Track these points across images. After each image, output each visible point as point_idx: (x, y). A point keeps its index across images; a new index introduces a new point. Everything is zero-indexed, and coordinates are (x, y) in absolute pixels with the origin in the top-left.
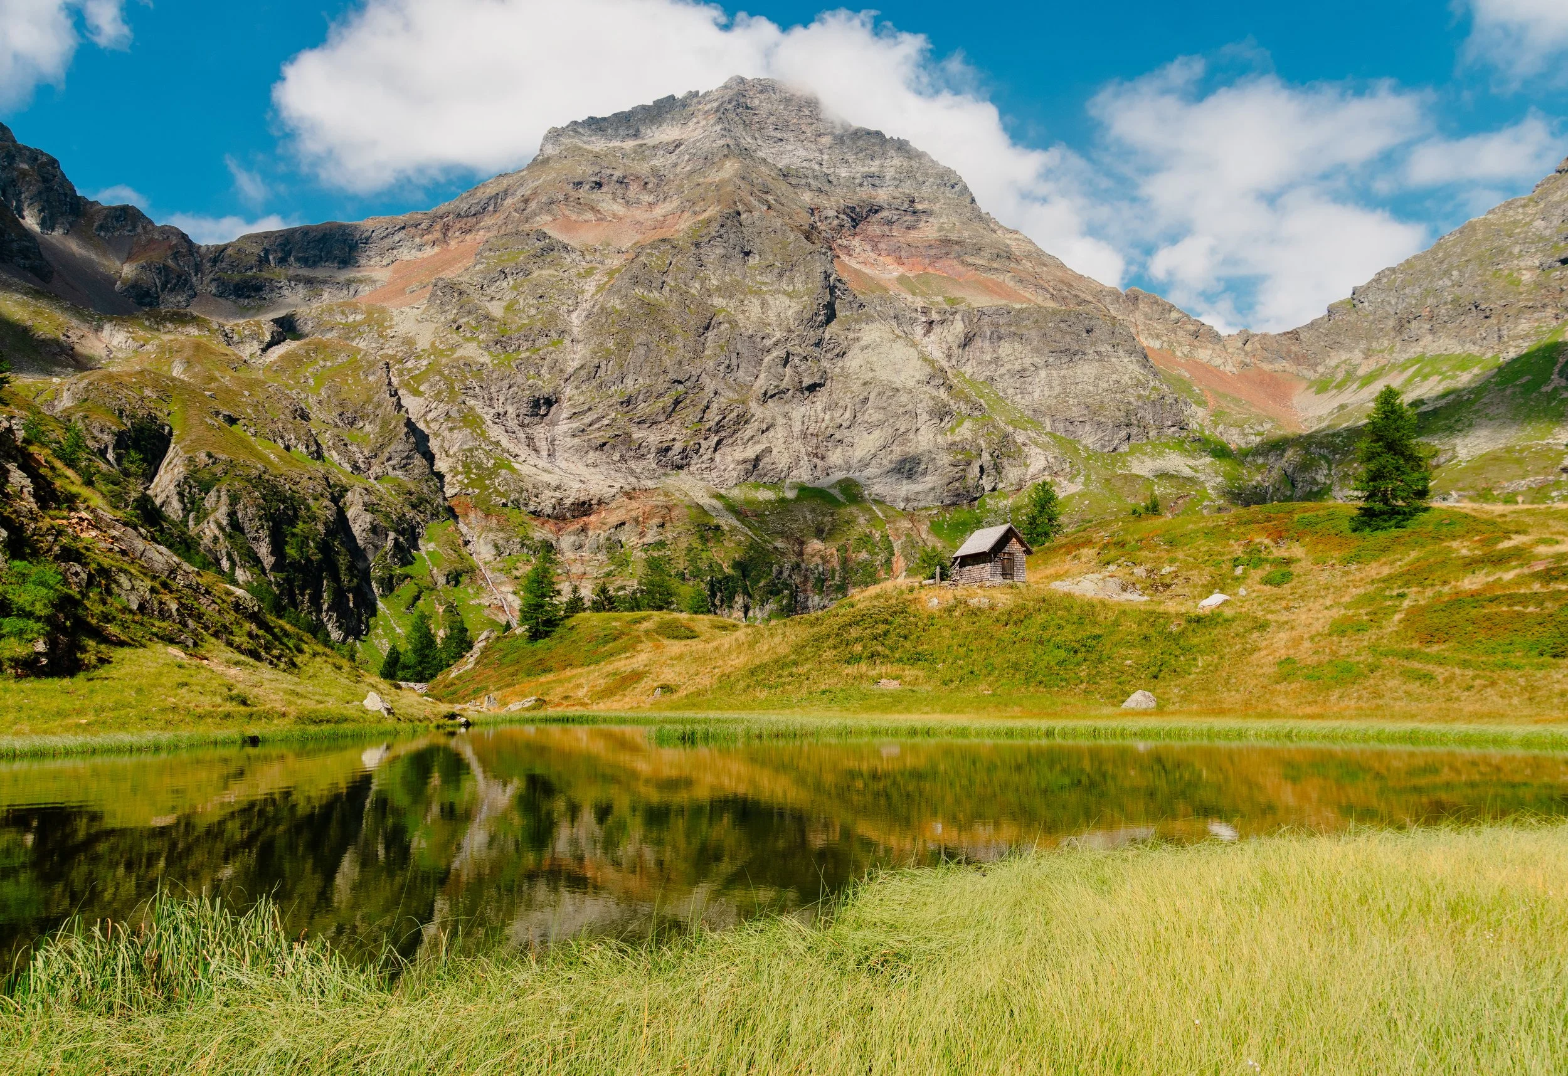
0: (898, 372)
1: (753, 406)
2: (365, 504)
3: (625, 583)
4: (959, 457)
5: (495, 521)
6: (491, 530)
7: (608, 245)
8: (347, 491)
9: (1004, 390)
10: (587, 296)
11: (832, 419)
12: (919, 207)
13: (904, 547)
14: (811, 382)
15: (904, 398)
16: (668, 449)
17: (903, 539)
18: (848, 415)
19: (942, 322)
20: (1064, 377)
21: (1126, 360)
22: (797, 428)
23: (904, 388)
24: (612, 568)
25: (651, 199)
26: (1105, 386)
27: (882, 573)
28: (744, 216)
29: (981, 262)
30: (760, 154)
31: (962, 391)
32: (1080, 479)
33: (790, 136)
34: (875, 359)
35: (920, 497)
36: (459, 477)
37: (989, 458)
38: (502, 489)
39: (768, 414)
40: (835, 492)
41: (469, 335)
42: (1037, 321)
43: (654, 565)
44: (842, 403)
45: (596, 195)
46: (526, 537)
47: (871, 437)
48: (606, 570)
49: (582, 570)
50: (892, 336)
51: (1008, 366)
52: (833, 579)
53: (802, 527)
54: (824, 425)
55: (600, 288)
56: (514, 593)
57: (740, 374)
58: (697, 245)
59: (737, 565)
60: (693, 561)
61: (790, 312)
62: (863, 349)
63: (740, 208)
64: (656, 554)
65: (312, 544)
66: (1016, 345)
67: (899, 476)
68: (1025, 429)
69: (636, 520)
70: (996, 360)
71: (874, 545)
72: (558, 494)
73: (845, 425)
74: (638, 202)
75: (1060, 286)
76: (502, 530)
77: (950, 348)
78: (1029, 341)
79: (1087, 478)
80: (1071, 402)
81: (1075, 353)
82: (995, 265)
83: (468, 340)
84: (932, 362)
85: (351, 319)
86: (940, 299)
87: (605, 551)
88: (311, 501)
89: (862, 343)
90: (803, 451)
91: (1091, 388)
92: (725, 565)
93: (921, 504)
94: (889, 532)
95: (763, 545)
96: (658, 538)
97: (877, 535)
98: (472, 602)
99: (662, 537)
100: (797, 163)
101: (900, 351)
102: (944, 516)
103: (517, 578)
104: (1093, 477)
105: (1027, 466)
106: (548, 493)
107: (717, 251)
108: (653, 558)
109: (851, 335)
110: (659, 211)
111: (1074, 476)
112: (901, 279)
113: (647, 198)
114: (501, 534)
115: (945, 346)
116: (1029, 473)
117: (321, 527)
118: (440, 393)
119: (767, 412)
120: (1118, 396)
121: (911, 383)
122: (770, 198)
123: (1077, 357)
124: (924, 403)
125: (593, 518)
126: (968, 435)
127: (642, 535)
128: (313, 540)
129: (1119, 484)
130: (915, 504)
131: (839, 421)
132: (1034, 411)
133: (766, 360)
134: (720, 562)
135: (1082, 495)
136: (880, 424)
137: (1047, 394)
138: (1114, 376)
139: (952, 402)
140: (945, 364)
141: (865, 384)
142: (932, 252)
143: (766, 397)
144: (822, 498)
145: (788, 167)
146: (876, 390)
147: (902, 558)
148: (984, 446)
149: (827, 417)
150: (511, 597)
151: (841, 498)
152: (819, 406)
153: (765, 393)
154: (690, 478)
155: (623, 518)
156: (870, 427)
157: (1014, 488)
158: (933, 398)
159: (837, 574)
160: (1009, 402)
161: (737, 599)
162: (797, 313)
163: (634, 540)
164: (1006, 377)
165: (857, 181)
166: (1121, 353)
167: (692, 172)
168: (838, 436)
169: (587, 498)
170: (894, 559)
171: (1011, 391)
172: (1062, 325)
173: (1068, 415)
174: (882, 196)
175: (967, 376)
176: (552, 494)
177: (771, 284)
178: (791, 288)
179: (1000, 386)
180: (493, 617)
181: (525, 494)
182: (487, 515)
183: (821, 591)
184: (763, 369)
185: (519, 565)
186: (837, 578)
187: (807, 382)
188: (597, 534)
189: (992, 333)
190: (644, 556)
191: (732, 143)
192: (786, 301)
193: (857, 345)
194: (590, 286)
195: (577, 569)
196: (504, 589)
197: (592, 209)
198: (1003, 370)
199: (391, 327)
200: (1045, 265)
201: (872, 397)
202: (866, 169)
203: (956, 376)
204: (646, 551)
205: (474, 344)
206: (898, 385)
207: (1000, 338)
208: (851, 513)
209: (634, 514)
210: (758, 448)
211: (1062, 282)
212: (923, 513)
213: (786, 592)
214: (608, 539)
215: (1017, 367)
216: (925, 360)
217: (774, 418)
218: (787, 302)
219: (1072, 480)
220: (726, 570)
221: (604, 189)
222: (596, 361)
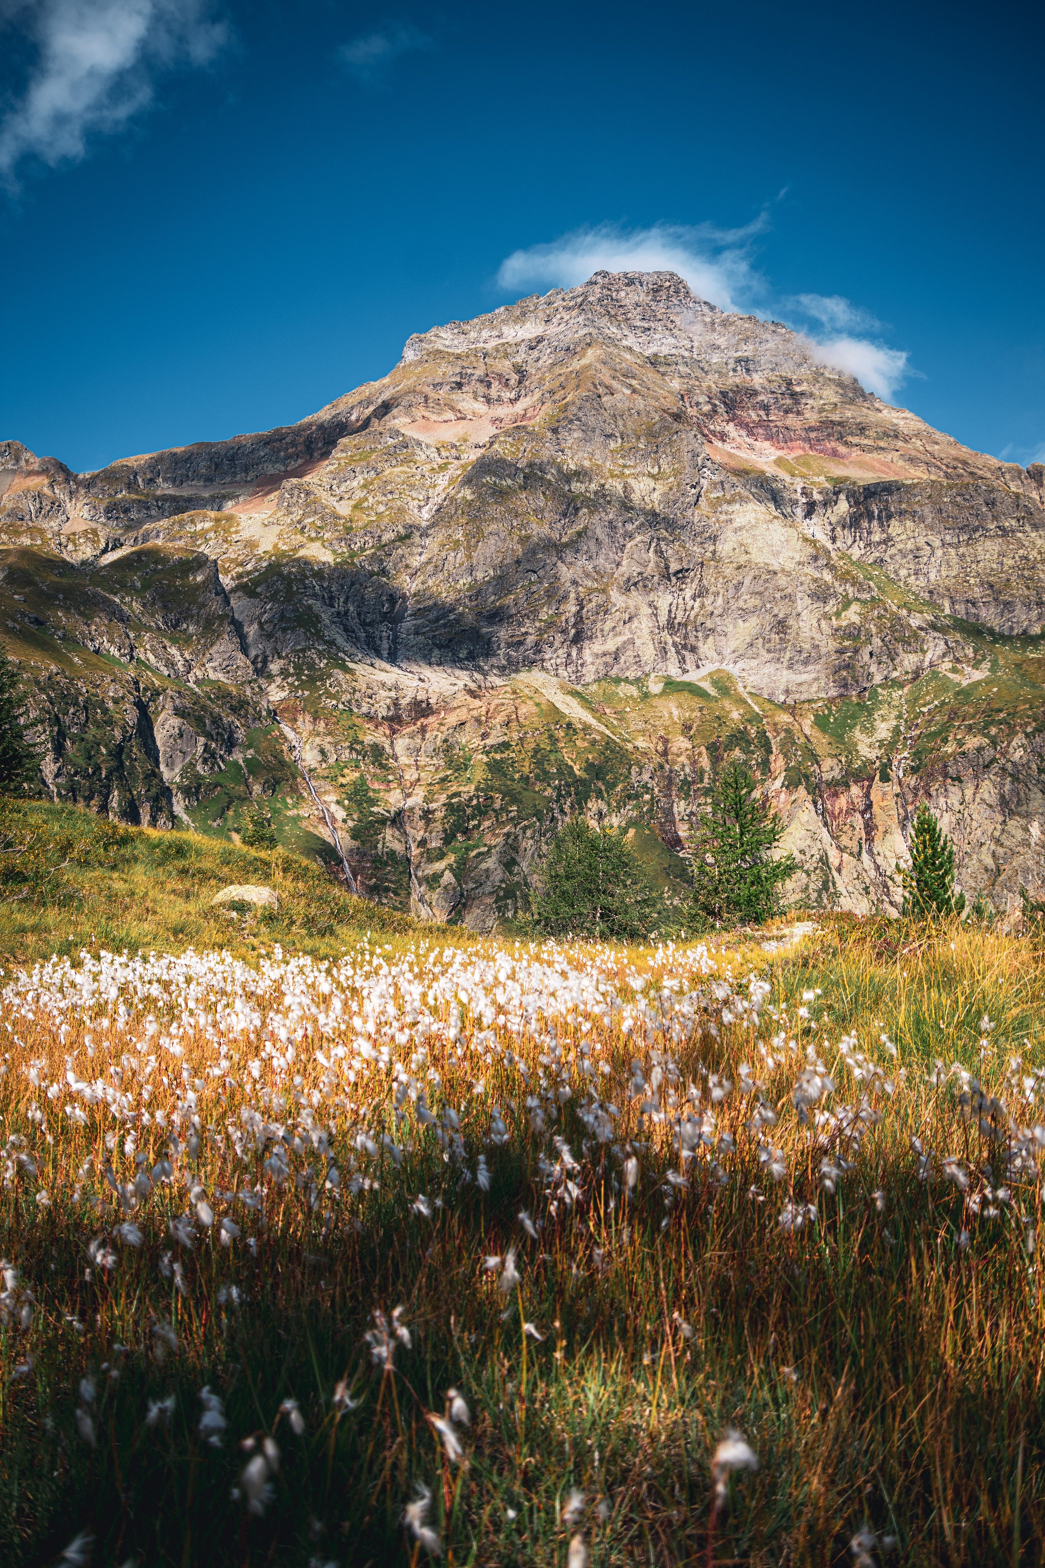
0: (776, 554)
1: (615, 596)
2: (176, 709)
3: (461, 789)
4: (846, 643)
5: (322, 724)
6: (318, 735)
7: (465, 441)
8: (159, 694)
9: (896, 572)
10: (439, 489)
11: (703, 606)
12: (798, 389)
13: (783, 745)
14: (679, 567)
15: (782, 581)
16: (521, 643)
17: (783, 735)
18: (720, 601)
19: (825, 504)
20: (963, 555)
21: (1033, 535)
22: (663, 619)
23: (783, 570)
24: (449, 772)
25: (513, 395)
26: (1011, 562)
27: (758, 773)
28: (604, 399)
29: (866, 442)
30: (625, 343)
31: (848, 572)
32: (986, 665)
33: (659, 326)
34: (750, 541)
35: (803, 688)
36: (290, 680)
37: (880, 644)
38: (333, 690)
39: (631, 603)
40: (706, 685)
41: (313, 535)
42: (930, 497)
43: (495, 767)
44: (713, 589)
45: (457, 396)
46: (356, 741)
47: (747, 624)
48: (442, 775)
49: (415, 776)
50: (768, 517)
51: (900, 546)
52: (702, 781)
53: (668, 723)
54: (693, 613)
55: (452, 481)
56: (338, 802)
57: (601, 561)
58: (555, 431)
59: (590, 767)
60: (539, 763)
61: (656, 496)
62: (735, 531)
63: (601, 390)
64: (498, 757)
65: (104, 751)
66: (909, 524)
67: (779, 666)
68: (921, 612)
69: (478, 721)
70: (887, 541)
71: (749, 742)
72: (393, 694)
73: (716, 612)
74: (499, 399)
75: (956, 463)
76: (330, 734)
77: (833, 530)
78: (922, 519)
79: (994, 663)
80: (972, 581)
81: (976, 530)
82: (882, 444)
83: (312, 540)
84: (813, 542)
85: (199, 527)
86: (822, 478)
87: (442, 755)
88: (110, 705)
89: (736, 524)
90: (670, 641)
91: (994, 566)
92: (576, 768)
93: (804, 697)
94: (766, 727)
95: (622, 744)
96: (501, 740)
97: (753, 732)
98: (290, 813)
99: (506, 738)
100: (665, 351)
101: (778, 532)
102: (829, 709)
103: (342, 785)
104: (1001, 662)
105: (924, 652)
106: (383, 693)
107: (576, 435)
108: (495, 760)
109: (723, 517)
110: (519, 407)
111: (980, 662)
112: (779, 462)
113: (508, 395)
114: (329, 739)
115: (829, 528)
116: (927, 660)
117: (117, 733)
118: (277, 592)
119: (630, 602)
120: (1026, 573)
121: (790, 566)
122: (634, 382)
123: (977, 535)
124: (805, 587)
125: (431, 719)
126: (856, 619)
127: (485, 736)
128: (106, 746)
129: (1032, 669)
130: (797, 696)
131: (710, 608)
132: (931, 592)
133: (629, 546)
134: (570, 763)
135: (988, 682)
136: (754, 611)
137: (944, 574)
138: (1021, 552)
139: (837, 584)
140: (829, 545)
141: (739, 568)
142: (813, 435)
143: (628, 586)
144: (691, 692)
145: (656, 355)
146: (752, 573)
147: (781, 756)
148: (874, 630)
149: (697, 605)
150: (334, 808)
151: (713, 692)
152: (688, 593)
153: (629, 580)
154: (543, 674)
155: (464, 718)
156: (744, 613)
157: (910, 676)
158: (815, 580)
159: (706, 776)
160: (901, 584)
161: (590, 805)
162: (664, 494)
163: (477, 742)
164: (898, 557)
165: (730, 366)
166: (1028, 528)
167: (553, 365)
168: (709, 624)
169: (424, 698)
170: (772, 758)
171: (903, 572)
172: (958, 499)
173: (970, 595)
174: (757, 380)
175: (854, 558)
176: (387, 694)
177: (635, 467)
178: (656, 469)
179: (891, 568)
180: (311, 829)
181: (358, 695)
182: (315, 719)
183: (687, 796)
184: (625, 555)
185: (346, 771)
186: (706, 780)
187: (674, 567)
188: (435, 736)
189: (880, 512)
190: (485, 759)
191: (594, 332)
192: (651, 483)
193: (730, 526)
194: (442, 481)
195: (410, 775)
196: (327, 798)
197: (452, 409)
198: (893, 551)
199: (237, 532)
200: (937, 443)
201: (747, 582)
202: (739, 354)
203: (841, 558)
204: (487, 753)
205: (318, 544)
206: (776, 567)
207: (889, 517)
208: (723, 708)
209: (475, 713)
210: (620, 639)
211: (956, 459)
212: (806, 706)
213: (647, 797)
214: (446, 741)
215: (910, 545)
216: (806, 540)
217: (637, 608)
218: (652, 485)
219: (976, 667)
220: (577, 773)
221: (464, 389)
222: (444, 554)
